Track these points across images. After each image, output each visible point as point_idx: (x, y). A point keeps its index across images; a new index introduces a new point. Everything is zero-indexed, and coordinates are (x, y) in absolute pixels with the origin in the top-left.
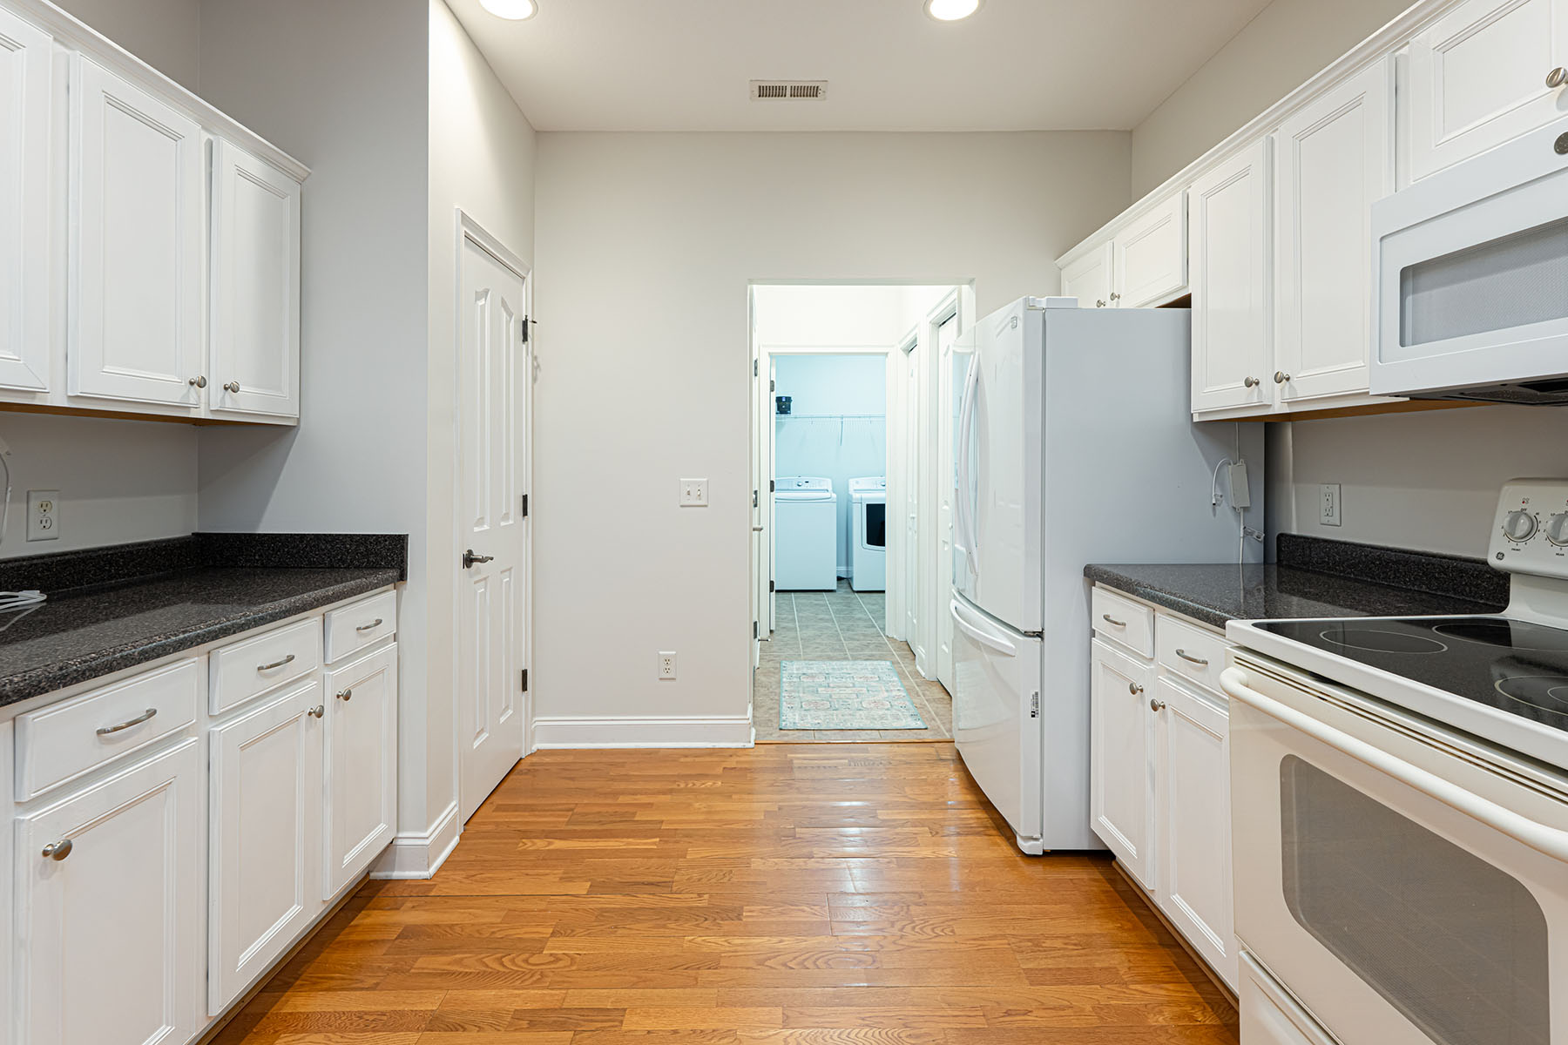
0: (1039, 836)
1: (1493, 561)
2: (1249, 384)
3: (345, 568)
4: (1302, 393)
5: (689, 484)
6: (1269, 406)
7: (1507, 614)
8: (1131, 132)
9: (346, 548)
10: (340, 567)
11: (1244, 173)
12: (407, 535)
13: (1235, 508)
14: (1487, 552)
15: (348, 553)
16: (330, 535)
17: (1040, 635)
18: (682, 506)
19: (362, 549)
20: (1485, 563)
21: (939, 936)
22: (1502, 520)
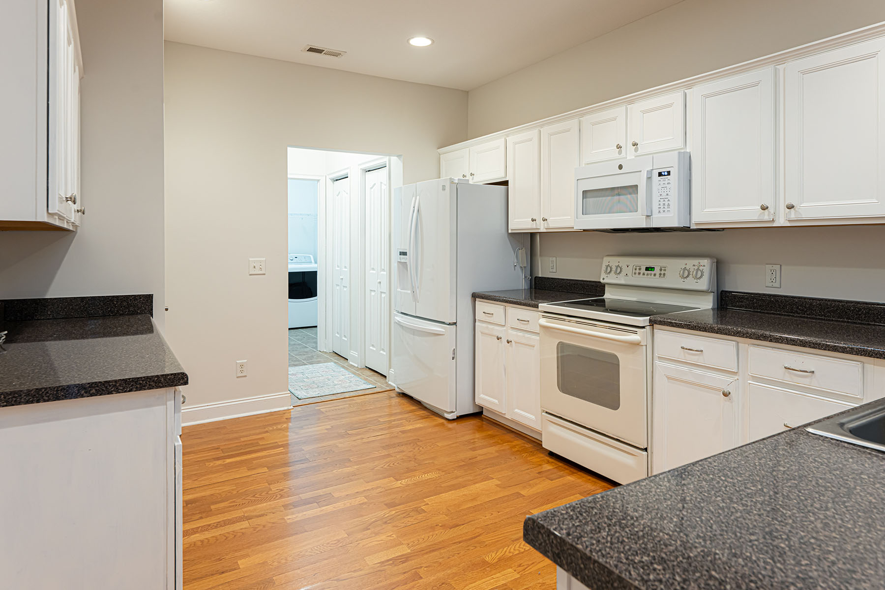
0: (455, 410)
1: (602, 281)
2: (533, 220)
3: (113, 315)
4: (551, 226)
5: (254, 262)
6: (539, 229)
7: (604, 297)
8: (468, 92)
9: (114, 304)
10: (110, 315)
11: (531, 140)
12: (153, 295)
13: (521, 267)
14: (600, 279)
15: (116, 307)
16: (102, 296)
17: (455, 324)
18: (250, 275)
19: (125, 304)
20: (600, 282)
21: (433, 448)
22: (604, 268)
